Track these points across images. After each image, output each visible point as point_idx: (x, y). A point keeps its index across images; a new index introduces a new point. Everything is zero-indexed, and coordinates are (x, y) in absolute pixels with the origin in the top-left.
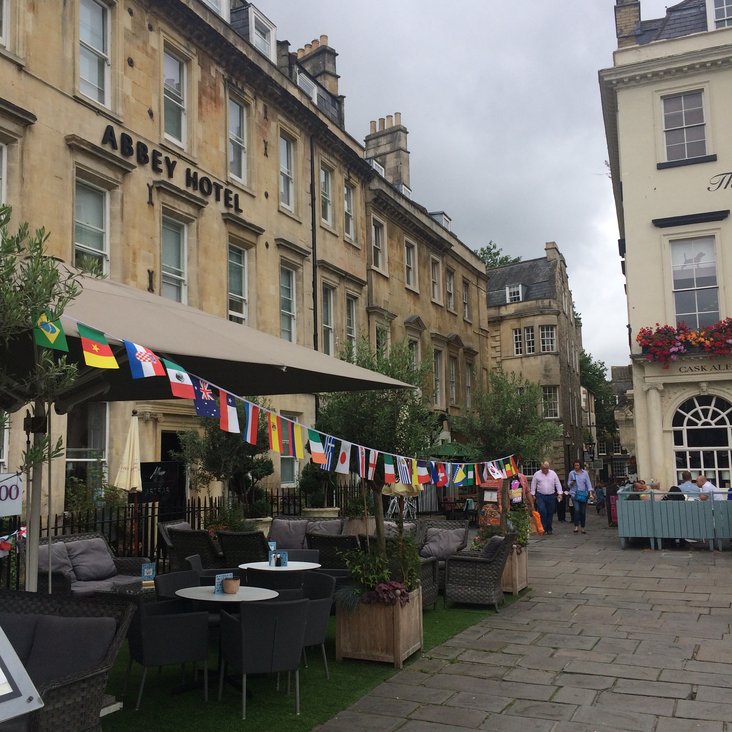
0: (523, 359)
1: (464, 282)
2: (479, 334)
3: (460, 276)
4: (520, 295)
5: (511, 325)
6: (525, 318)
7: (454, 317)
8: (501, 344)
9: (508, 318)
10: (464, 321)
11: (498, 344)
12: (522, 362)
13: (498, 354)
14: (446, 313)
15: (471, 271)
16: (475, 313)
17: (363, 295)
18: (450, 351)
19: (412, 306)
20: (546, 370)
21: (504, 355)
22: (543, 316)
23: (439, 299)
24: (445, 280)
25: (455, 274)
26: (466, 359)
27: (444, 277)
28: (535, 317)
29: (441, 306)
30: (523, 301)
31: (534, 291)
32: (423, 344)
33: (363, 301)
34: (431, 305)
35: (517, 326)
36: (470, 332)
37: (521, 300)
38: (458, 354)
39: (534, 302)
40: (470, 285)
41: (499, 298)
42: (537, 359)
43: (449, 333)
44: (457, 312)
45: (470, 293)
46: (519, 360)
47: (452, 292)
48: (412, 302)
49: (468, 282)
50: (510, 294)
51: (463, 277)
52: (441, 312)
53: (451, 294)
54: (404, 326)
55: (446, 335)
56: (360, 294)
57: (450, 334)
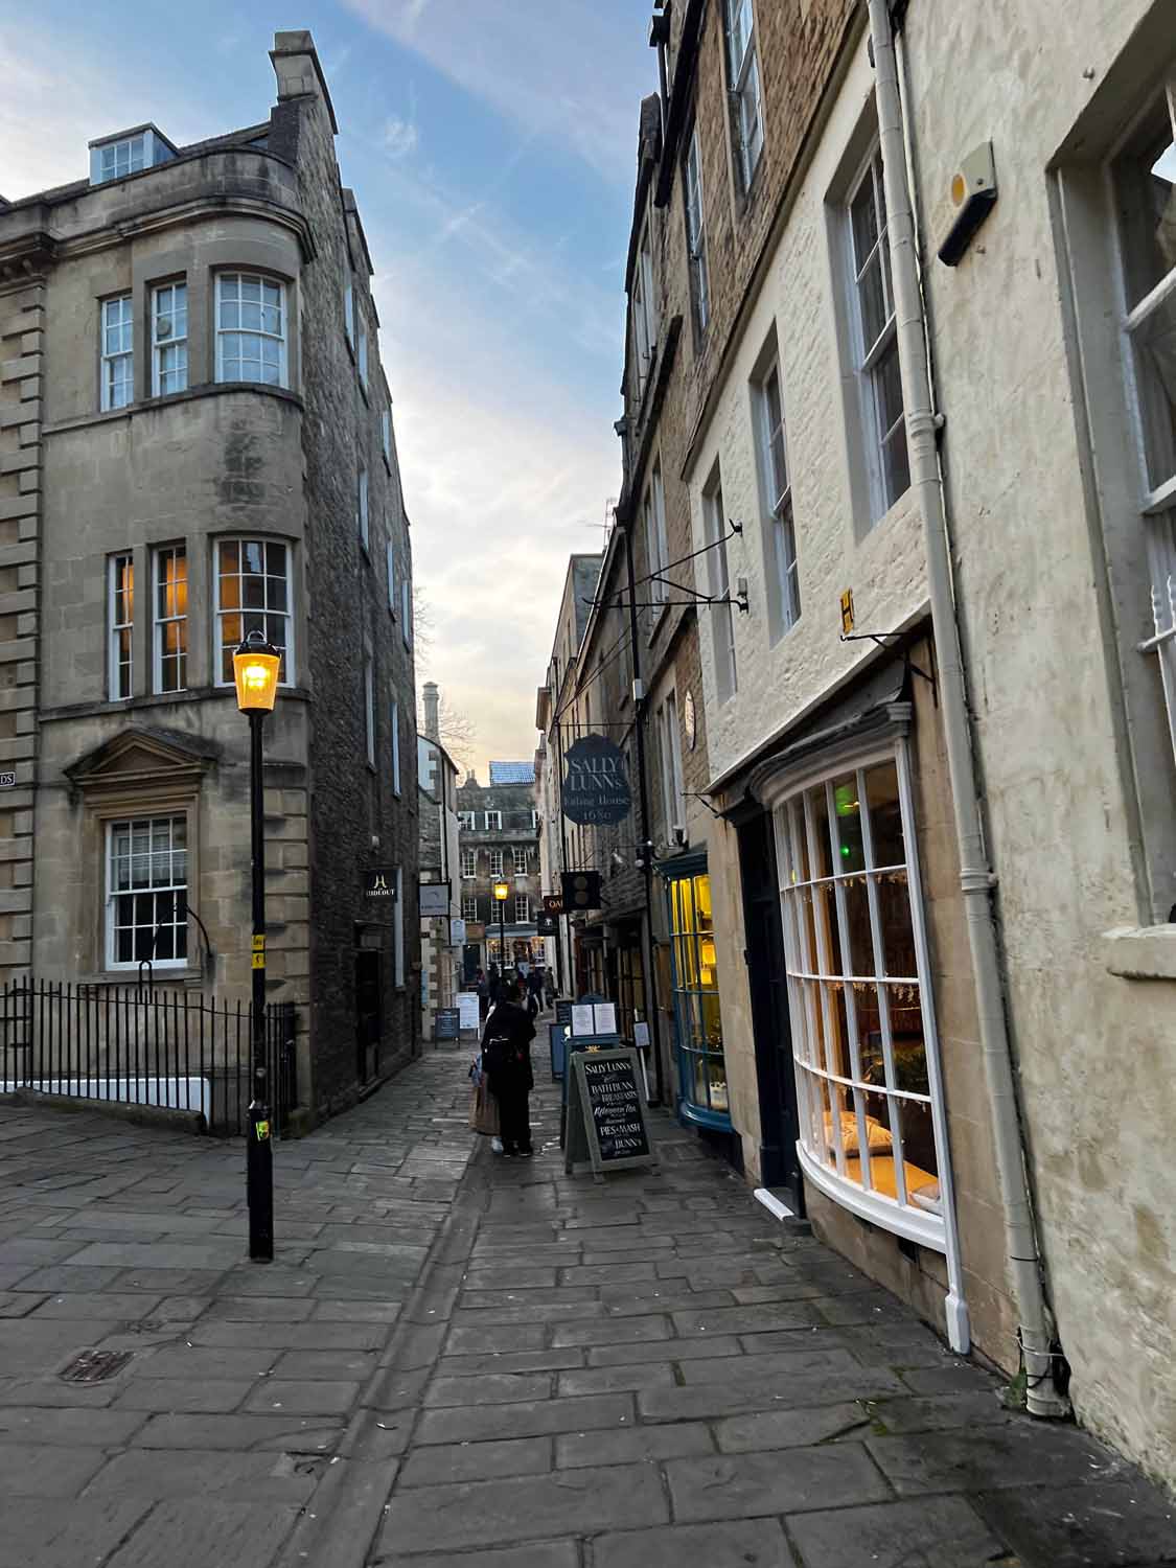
0: (140, 419)
5: (92, 280)
6: (152, 243)
8: (42, 365)
11: (31, 365)
12: (129, 434)
13: (30, 411)
20: (233, 463)
21: (55, 414)
28: (193, 232)
35: (113, 282)
42: (197, 415)
46: (120, 429)
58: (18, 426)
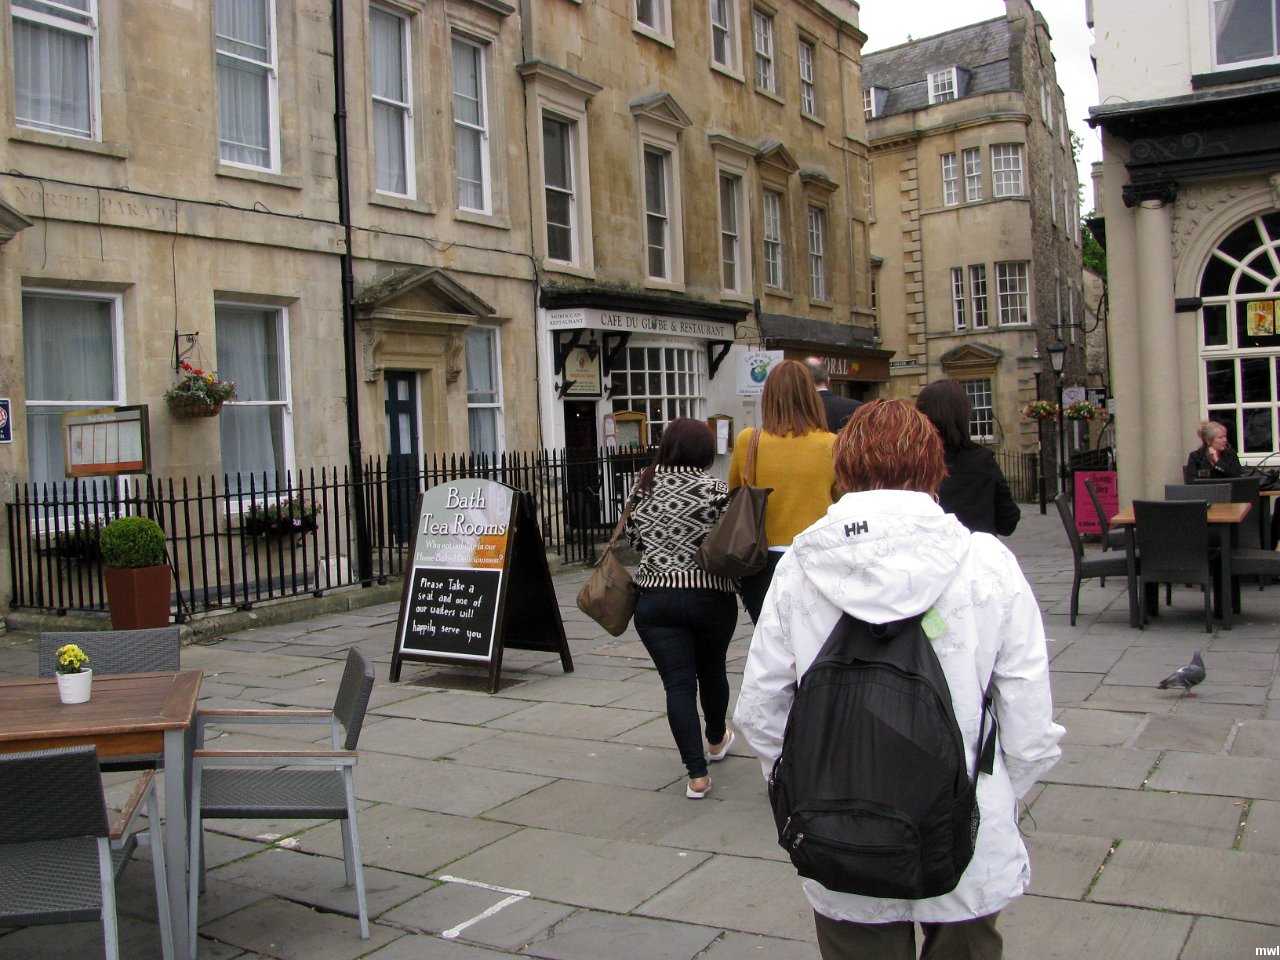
0: (962, 212)
1: (802, 39)
2: (842, 149)
3: (791, 24)
4: (955, 89)
5: (937, 147)
6: (963, 133)
7: (775, 108)
8: (918, 184)
9: (931, 133)
10: (803, 118)
11: (912, 185)
12: (958, 217)
13: (914, 205)
14: (754, 98)
15: (819, 17)
16: (832, 106)
17: (505, 36)
18: (762, 178)
19: (655, 75)
20: (1004, 232)
21: (925, 206)
22: (998, 126)
23: (735, 67)
24: (747, 27)
25: (777, 18)
26: (809, 196)
27: (747, 21)
28: (982, 129)
29: (738, 82)
30: (960, 99)
31: (983, 80)
32: (687, 158)
33: (508, 52)
34: (710, 77)
35: (947, 149)
36: (819, 141)
37: (956, 96)
38: (786, 186)
39: (980, 99)
40: (817, 47)
41: (916, 97)
42: (987, 212)
43: (760, 141)
44: (784, 97)
45: (819, 62)
46: (953, 215)
47: (771, 55)
48: (654, 65)
49: (813, 40)
50: (936, 88)
51: (799, 27)
52: (740, 95)
53: (769, 61)
54: (630, 115)
55: (753, 144)
56: (496, 34)
57: (764, 143)
58: (909, 212)
